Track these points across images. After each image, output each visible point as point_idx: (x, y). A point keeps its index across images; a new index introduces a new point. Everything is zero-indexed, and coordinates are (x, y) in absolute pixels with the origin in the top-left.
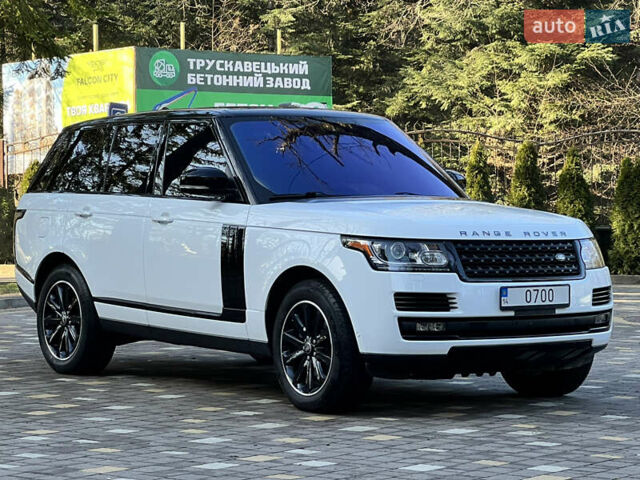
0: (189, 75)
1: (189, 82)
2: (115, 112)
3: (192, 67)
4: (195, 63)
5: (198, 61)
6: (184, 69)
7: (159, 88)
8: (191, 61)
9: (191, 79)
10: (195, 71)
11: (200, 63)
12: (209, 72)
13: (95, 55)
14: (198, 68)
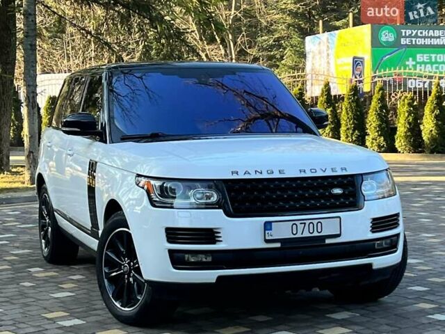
0: (402, 39)
1: (402, 43)
2: (356, 61)
3: (404, 34)
4: (405, 32)
5: (407, 31)
6: (399, 36)
7: (384, 47)
8: (403, 31)
9: (403, 41)
10: (406, 37)
11: (409, 32)
12: (414, 37)
13: (351, 29)
14: (407, 35)
